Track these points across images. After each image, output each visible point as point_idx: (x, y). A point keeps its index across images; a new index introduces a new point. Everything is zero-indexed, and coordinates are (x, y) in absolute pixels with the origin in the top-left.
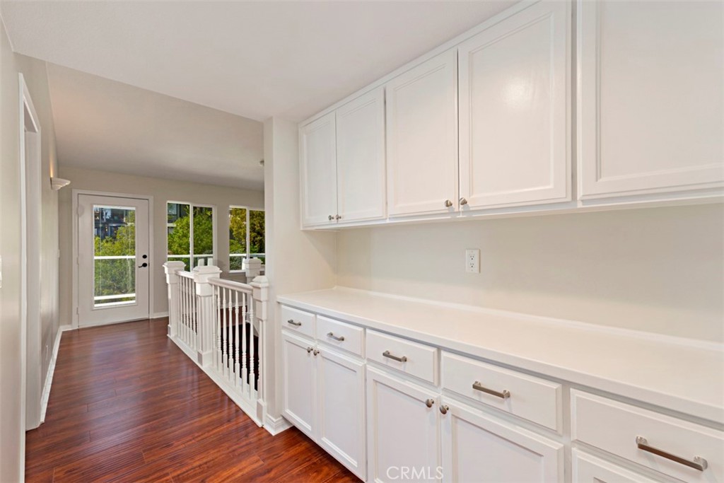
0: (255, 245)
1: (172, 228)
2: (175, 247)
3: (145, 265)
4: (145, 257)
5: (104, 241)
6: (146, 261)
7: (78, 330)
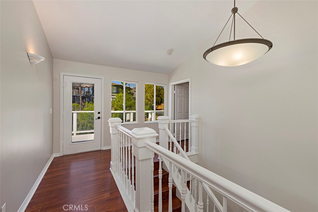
0: (147, 105)
1: (114, 98)
2: (115, 106)
3: (99, 118)
4: (99, 113)
5: (89, 103)
6: (99, 115)
7: (63, 156)
